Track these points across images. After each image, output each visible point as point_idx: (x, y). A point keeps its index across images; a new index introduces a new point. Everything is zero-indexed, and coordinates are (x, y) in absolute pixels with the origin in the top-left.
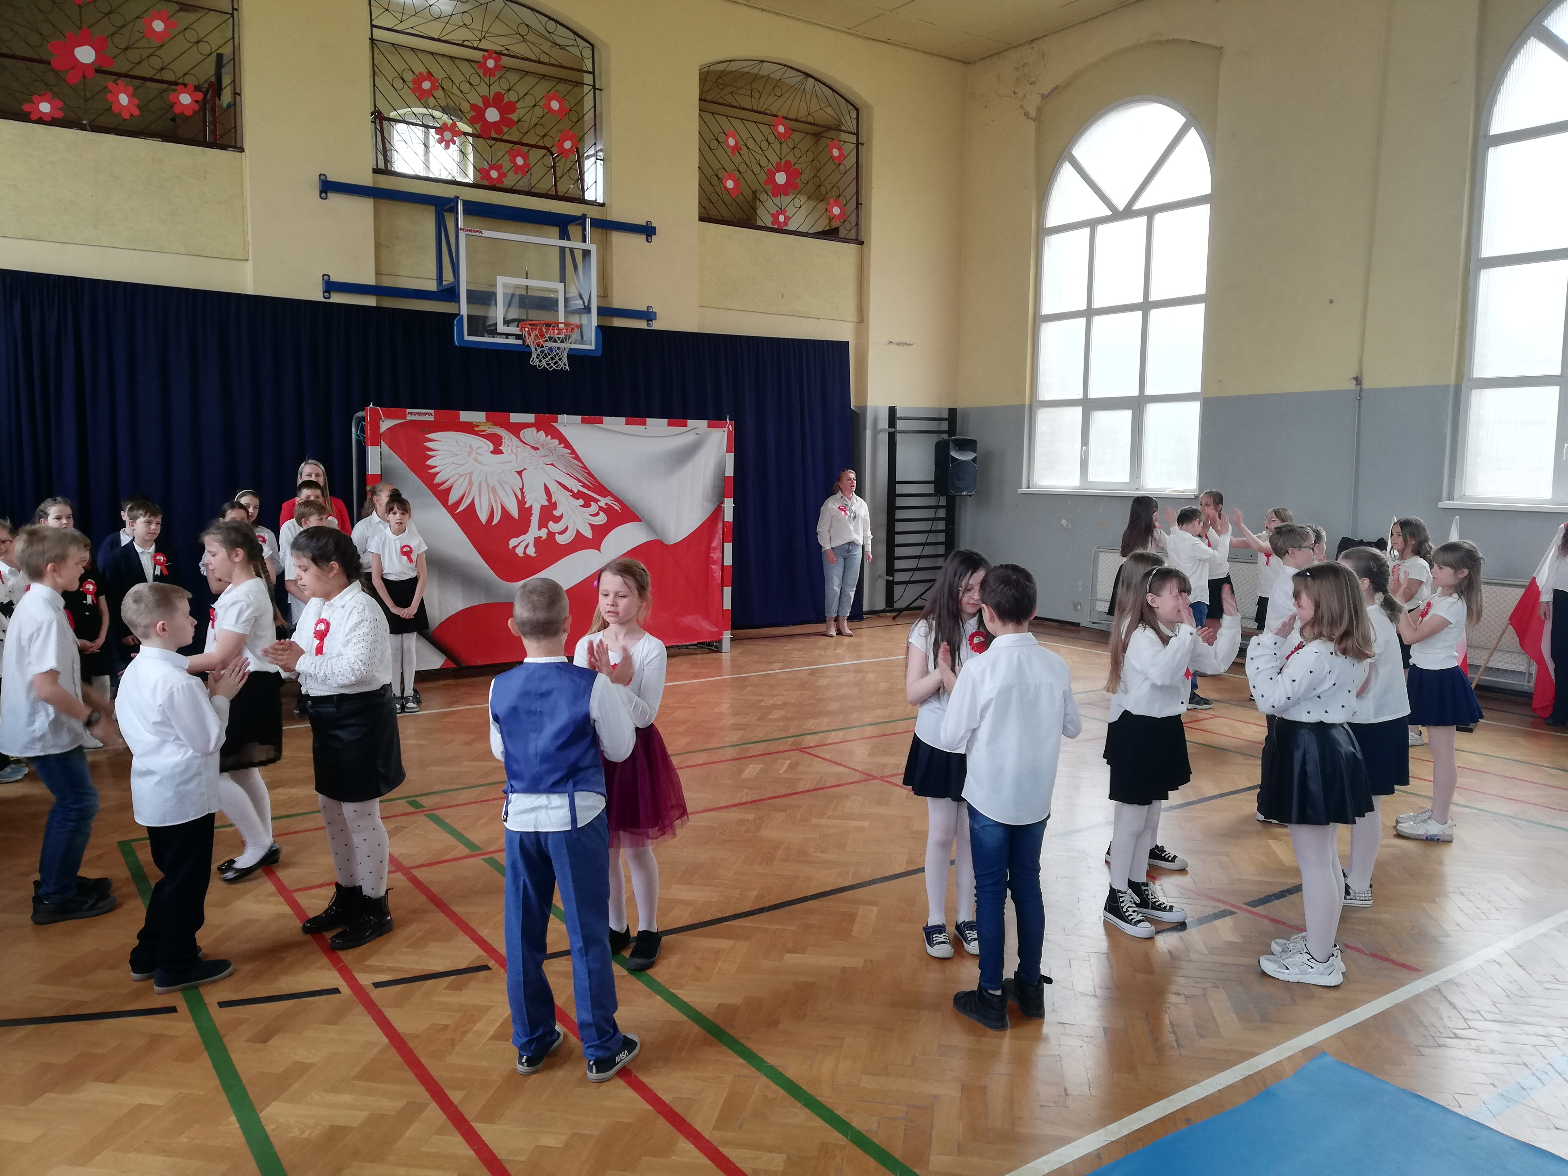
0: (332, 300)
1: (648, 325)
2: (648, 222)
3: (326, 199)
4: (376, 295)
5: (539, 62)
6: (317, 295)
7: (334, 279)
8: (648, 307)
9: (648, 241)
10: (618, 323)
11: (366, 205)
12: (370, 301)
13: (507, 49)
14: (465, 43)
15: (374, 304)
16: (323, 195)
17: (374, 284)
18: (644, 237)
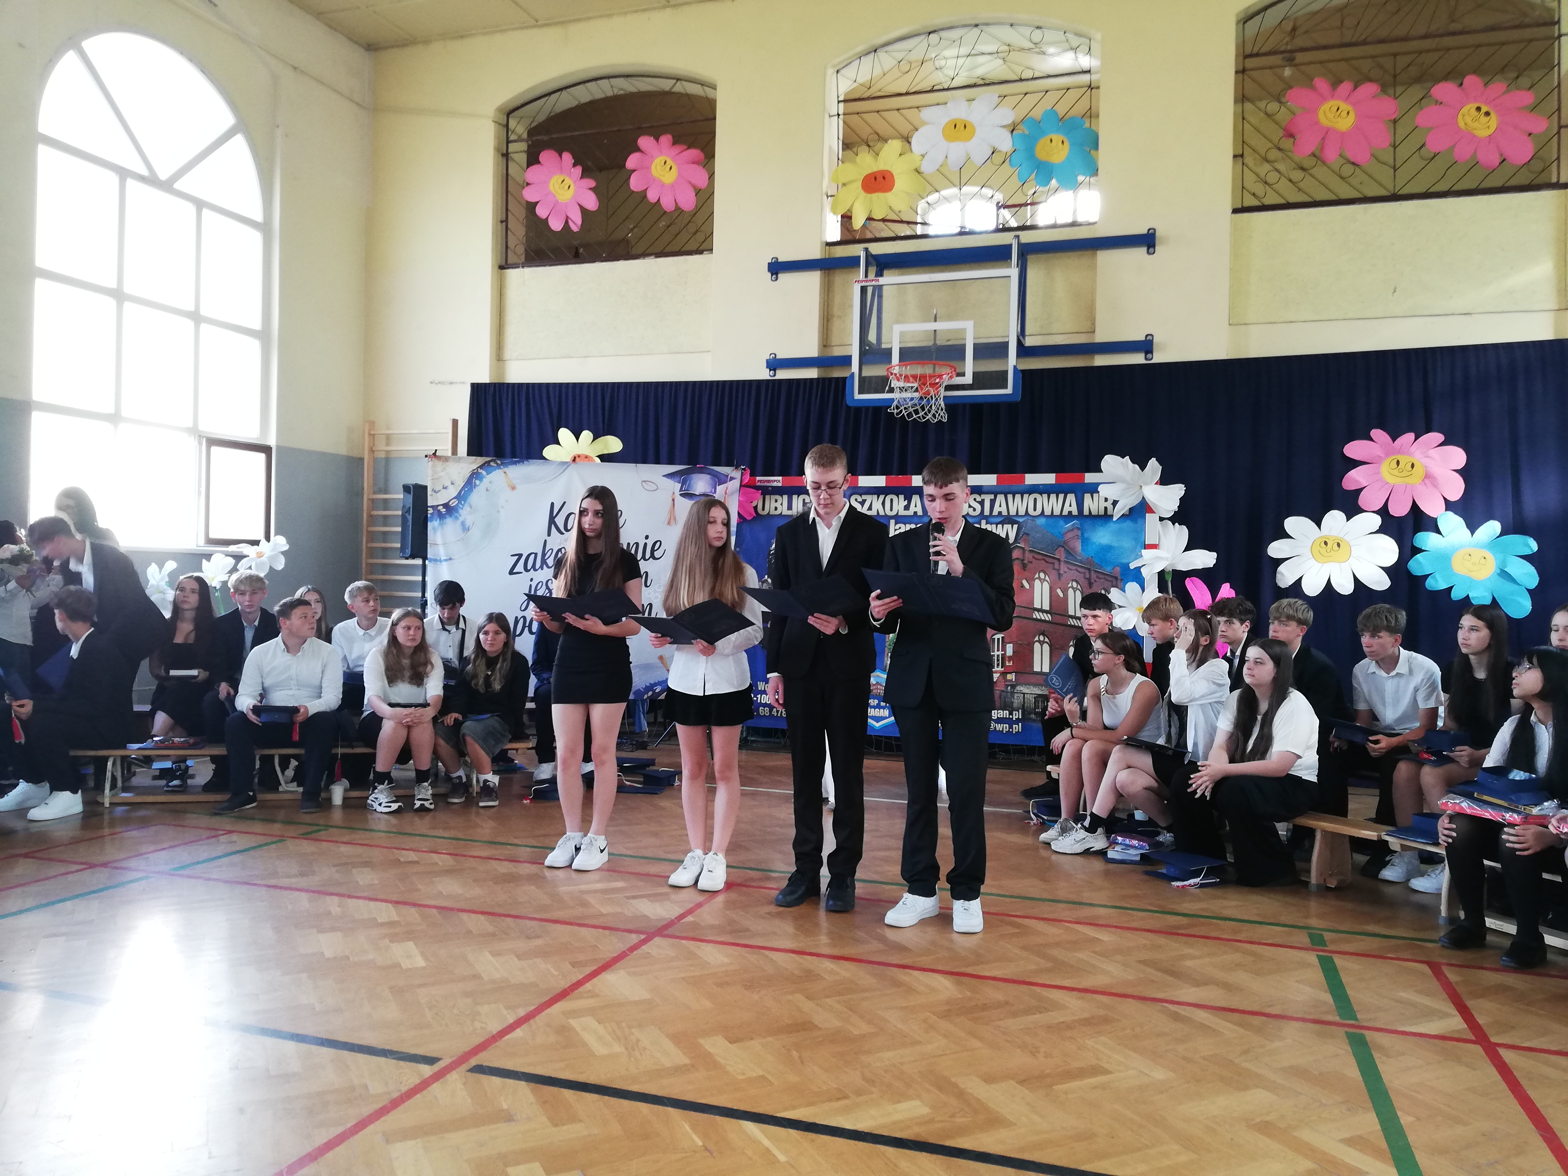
0: (776, 377)
1: (1146, 359)
2: (1149, 230)
3: (777, 279)
4: (818, 367)
5: (1021, 80)
6: (764, 374)
7: (780, 356)
8: (1147, 336)
9: (1148, 253)
10: (1101, 361)
11: (814, 278)
12: (812, 373)
13: (983, 79)
14: (935, 88)
15: (816, 377)
16: (774, 276)
17: (816, 356)
18: (1145, 249)
